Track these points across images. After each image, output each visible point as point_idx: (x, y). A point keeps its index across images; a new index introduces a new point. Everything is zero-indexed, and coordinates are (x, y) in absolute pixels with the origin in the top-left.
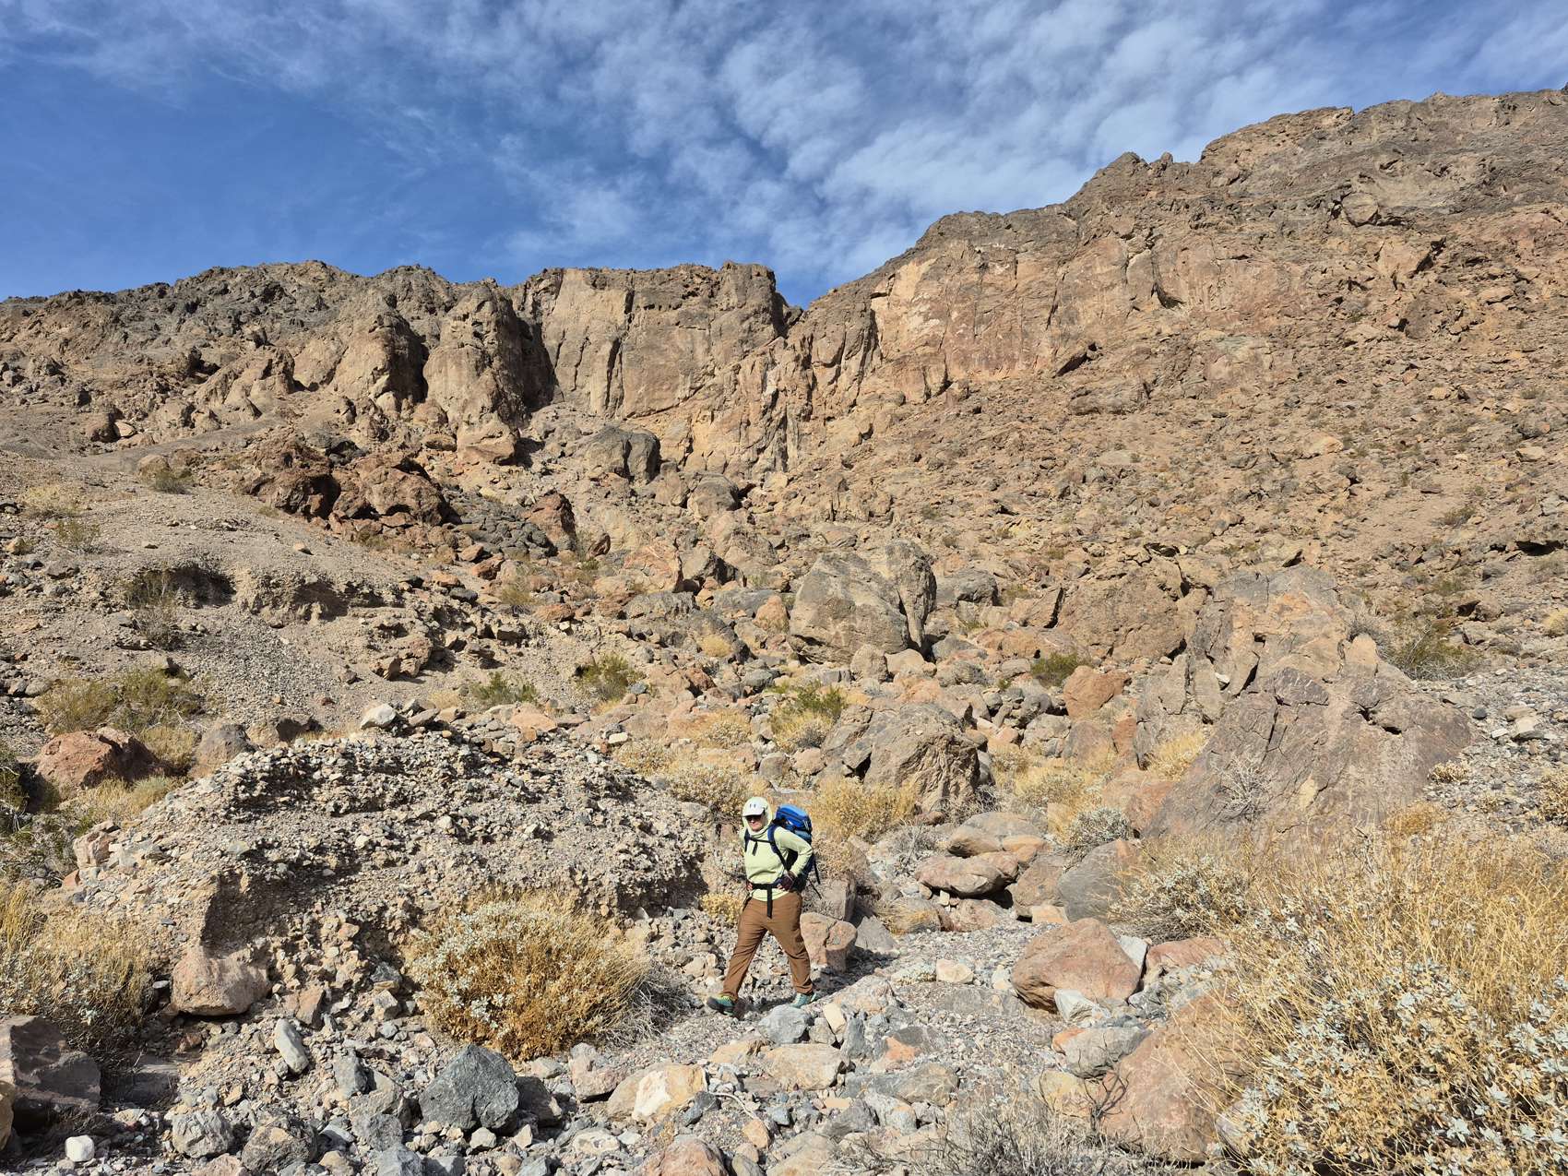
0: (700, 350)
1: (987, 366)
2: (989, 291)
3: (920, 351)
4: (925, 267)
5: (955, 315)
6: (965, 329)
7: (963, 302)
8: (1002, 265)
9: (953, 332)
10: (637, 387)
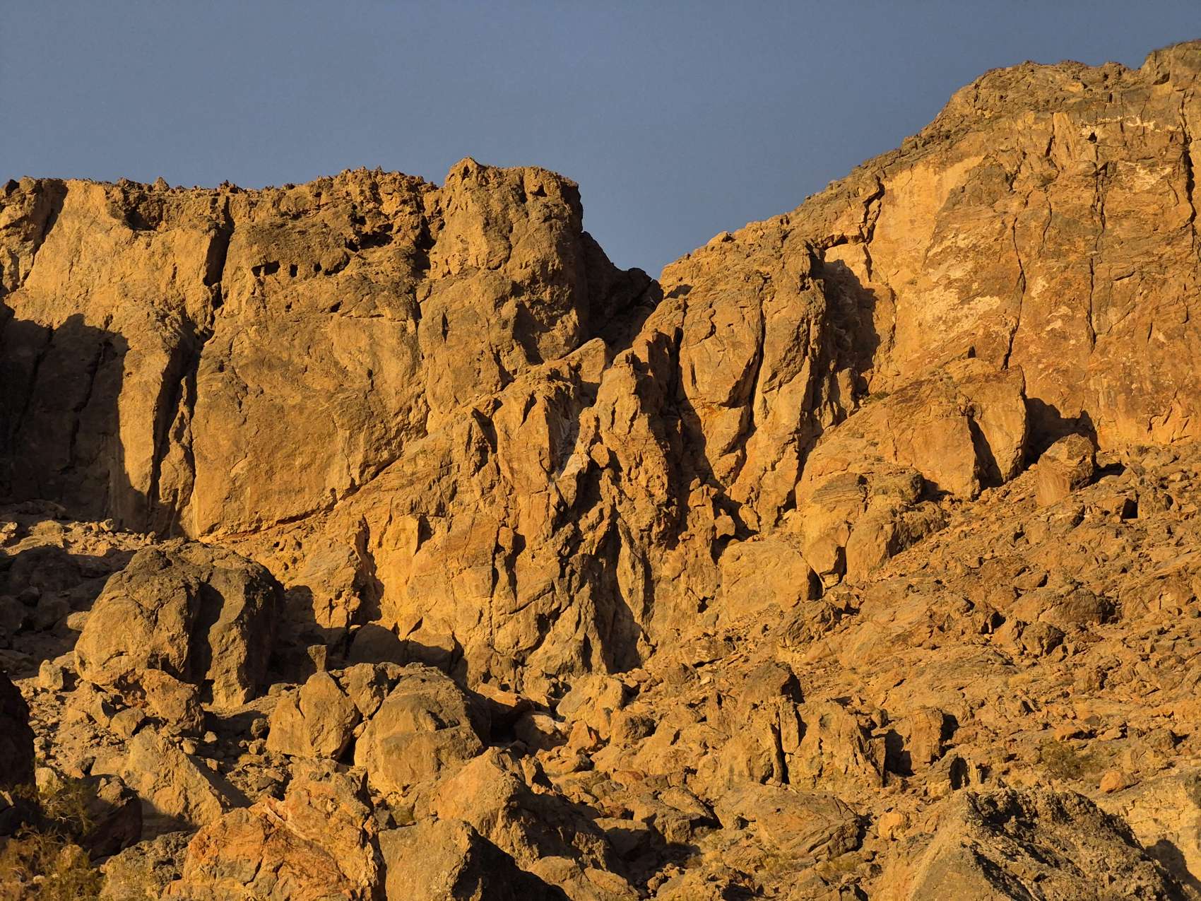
0: (392, 370)
1: (1131, 408)
2: (1121, 230)
3: (956, 371)
4: (954, 176)
5: (1038, 286)
6: (1067, 319)
7: (1058, 255)
8: (1152, 168)
9: (1038, 325)
10: (230, 461)
